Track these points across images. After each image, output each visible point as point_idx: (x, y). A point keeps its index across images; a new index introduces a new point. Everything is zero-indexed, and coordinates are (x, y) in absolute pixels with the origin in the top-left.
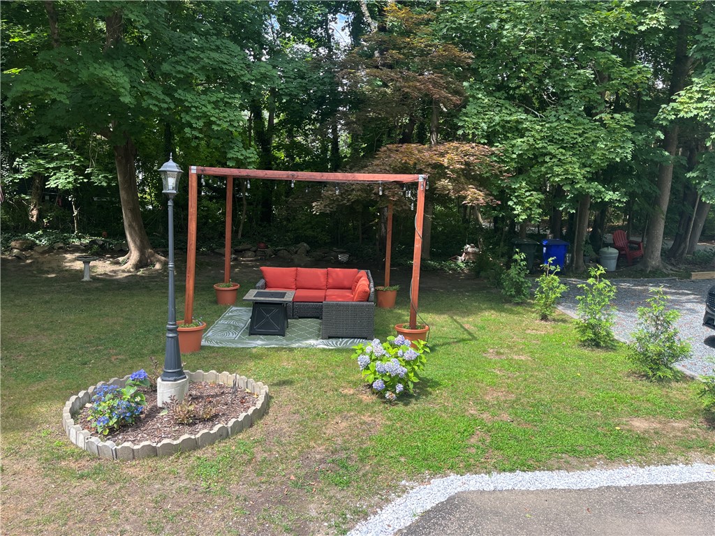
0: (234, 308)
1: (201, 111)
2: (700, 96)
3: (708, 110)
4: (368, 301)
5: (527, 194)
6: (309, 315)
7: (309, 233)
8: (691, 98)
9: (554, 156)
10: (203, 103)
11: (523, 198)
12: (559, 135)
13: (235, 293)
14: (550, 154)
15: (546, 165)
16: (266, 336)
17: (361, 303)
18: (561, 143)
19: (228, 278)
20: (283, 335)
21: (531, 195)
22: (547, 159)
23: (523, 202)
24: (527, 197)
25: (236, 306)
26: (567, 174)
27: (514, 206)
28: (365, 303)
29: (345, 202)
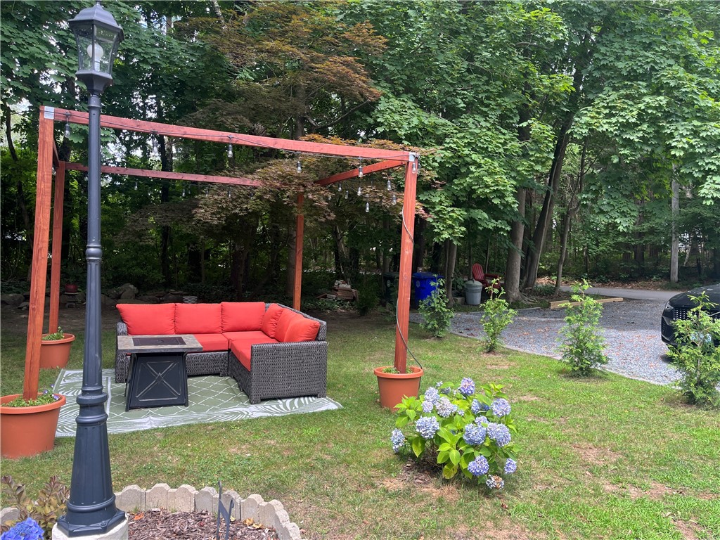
0: (67, 372)
1: (26, 51)
2: (607, 111)
3: (617, 126)
4: (316, 339)
5: (450, 209)
6: (204, 371)
7: (137, 271)
8: (599, 113)
9: (479, 166)
10: (30, 41)
11: (444, 214)
12: (482, 143)
13: (66, 348)
14: (474, 163)
15: (470, 176)
16: (157, 409)
17: (309, 343)
18: (484, 151)
19: (55, 326)
20: (186, 404)
21: (453, 211)
22: (472, 168)
23: (445, 219)
24: (449, 212)
25: (71, 369)
26: (497, 185)
27: (433, 224)
28: (315, 343)
29: (237, 211)
